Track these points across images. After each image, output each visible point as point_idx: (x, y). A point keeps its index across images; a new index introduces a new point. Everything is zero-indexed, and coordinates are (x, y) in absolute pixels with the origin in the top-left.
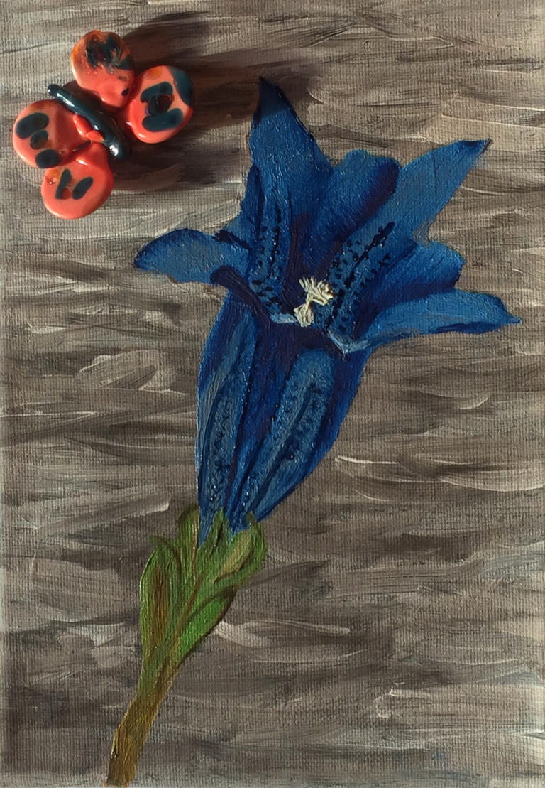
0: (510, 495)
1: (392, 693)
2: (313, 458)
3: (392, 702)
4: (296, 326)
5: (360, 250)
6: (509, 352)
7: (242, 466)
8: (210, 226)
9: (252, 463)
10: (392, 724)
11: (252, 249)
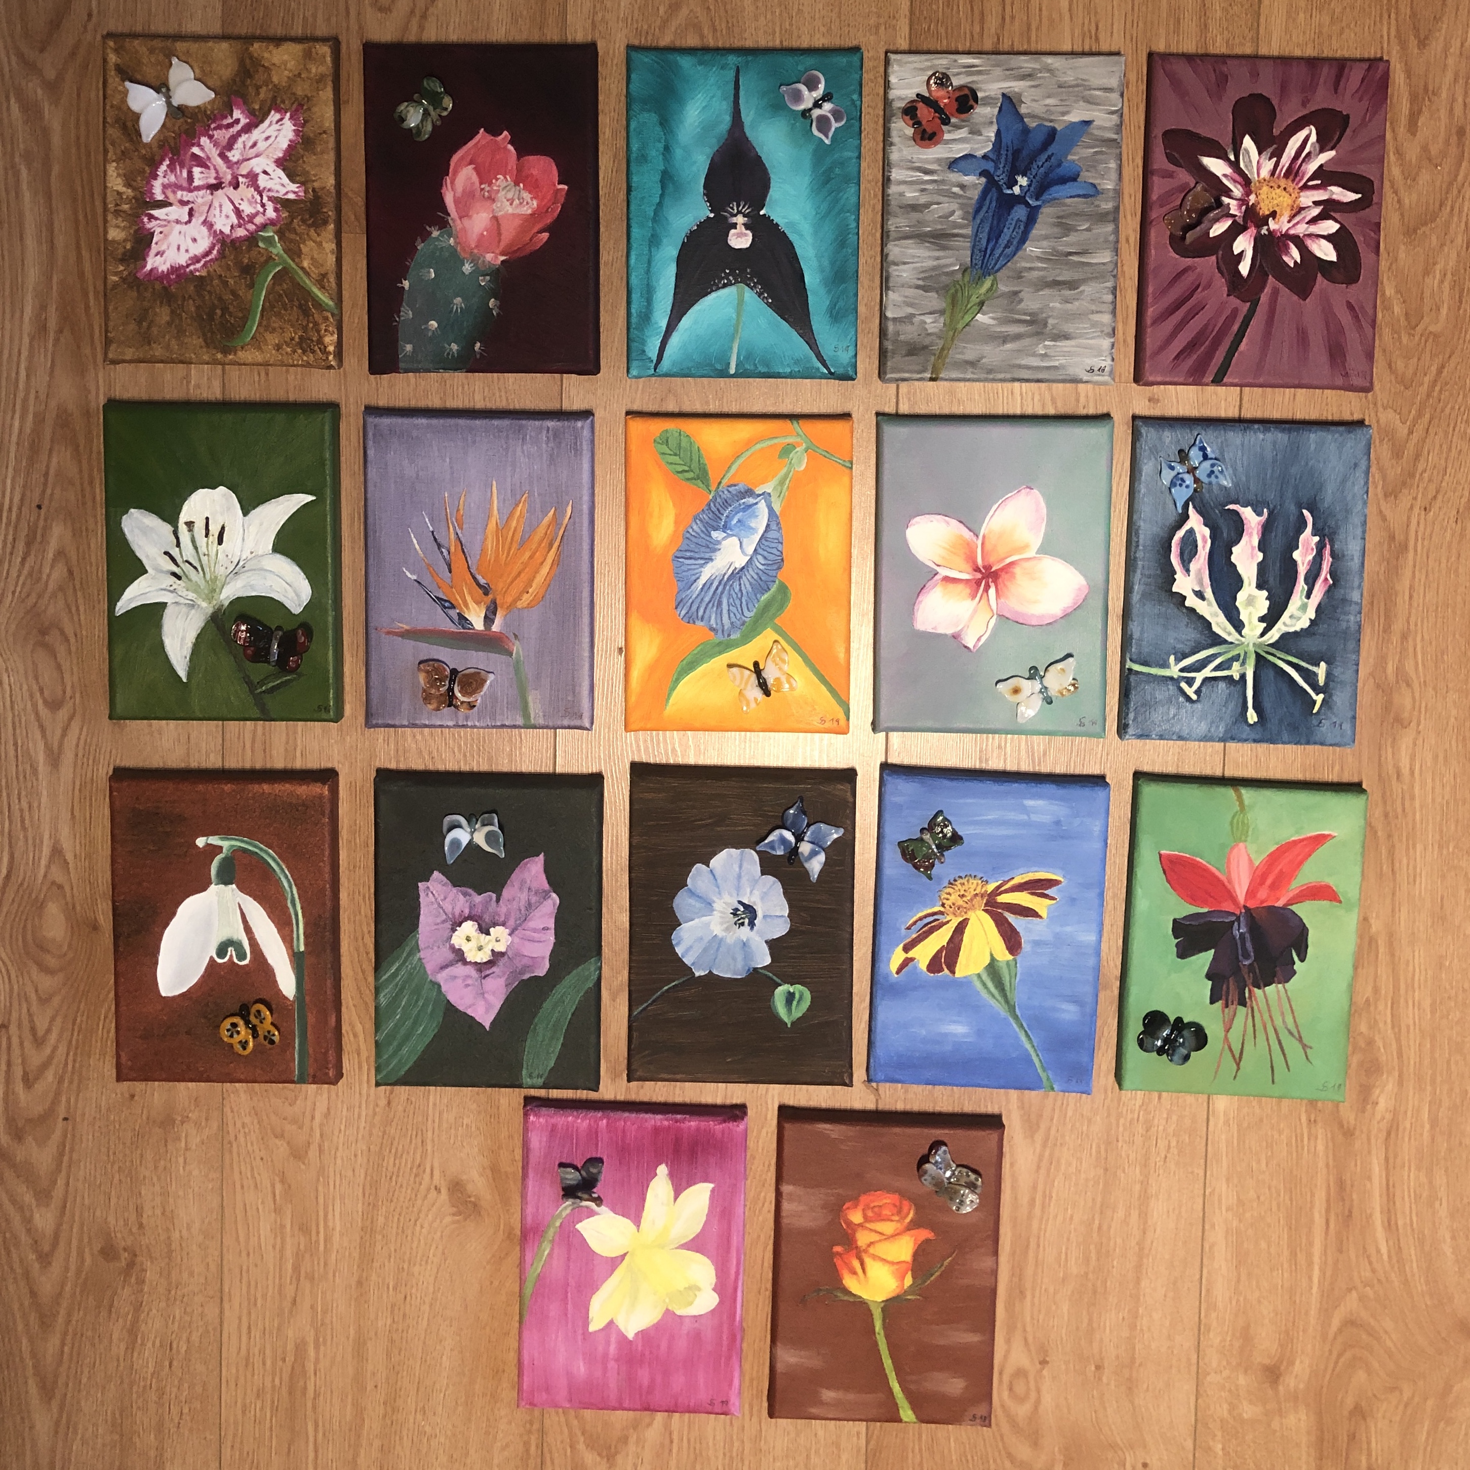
0: (1096, 264)
1: (1047, 343)
2: (1018, 248)
3: (1046, 347)
4: (1013, 194)
5: (1040, 164)
6: (1098, 206)
7: (989, 252)
8: (980, 153)
9: (993, 250)
10: (1045, 355)
11: (996, 162)
